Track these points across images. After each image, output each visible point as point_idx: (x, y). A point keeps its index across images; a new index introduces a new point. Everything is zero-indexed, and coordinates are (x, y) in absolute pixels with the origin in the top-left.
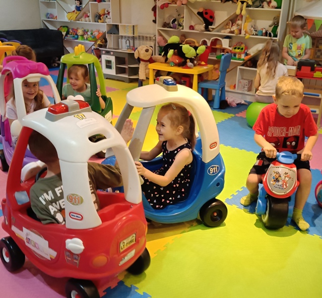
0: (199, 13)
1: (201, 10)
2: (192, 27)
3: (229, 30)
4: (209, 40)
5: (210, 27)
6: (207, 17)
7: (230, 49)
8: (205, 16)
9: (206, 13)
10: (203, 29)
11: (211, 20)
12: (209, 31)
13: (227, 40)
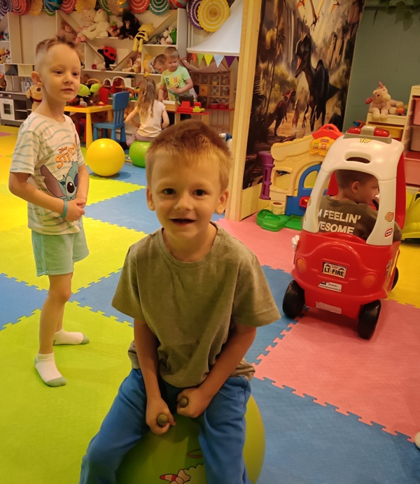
0: (99, 51)
1: (102, 48)
2: (94, 67)
3: (130, 68)
4: (112, 79)
5: (111, 65)
6: (107, 54)
7: (133, 88)
8: (105, 53)
9: (107, 51)
10: (104, 67)
11: (112, 58)
12: (111, 70)
13: (129, 79)
